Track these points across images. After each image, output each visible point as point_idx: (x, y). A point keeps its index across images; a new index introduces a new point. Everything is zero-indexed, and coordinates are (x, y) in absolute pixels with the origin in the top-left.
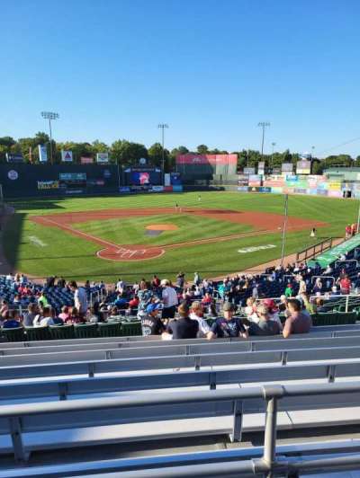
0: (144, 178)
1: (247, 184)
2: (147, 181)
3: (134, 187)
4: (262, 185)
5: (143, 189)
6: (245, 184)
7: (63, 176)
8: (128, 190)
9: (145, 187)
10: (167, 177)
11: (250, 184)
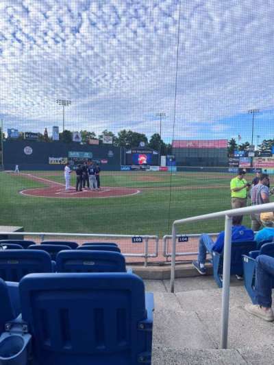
0: (143, 159)
1: (238, 166)
2: (145, 162)
3: (133, 167)
4: (252, 166)
5: (141, 168)
6: (235, 166)
7: (72, 154)
8: (128, 168)
9: (143, 167)
10: (163, 159)
11: (240, 166)
